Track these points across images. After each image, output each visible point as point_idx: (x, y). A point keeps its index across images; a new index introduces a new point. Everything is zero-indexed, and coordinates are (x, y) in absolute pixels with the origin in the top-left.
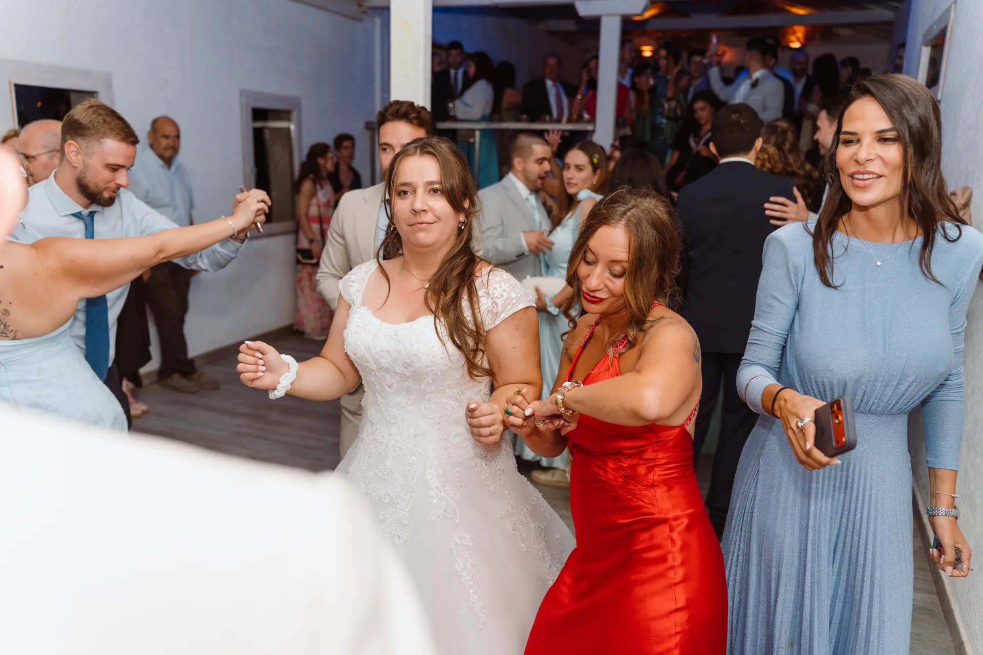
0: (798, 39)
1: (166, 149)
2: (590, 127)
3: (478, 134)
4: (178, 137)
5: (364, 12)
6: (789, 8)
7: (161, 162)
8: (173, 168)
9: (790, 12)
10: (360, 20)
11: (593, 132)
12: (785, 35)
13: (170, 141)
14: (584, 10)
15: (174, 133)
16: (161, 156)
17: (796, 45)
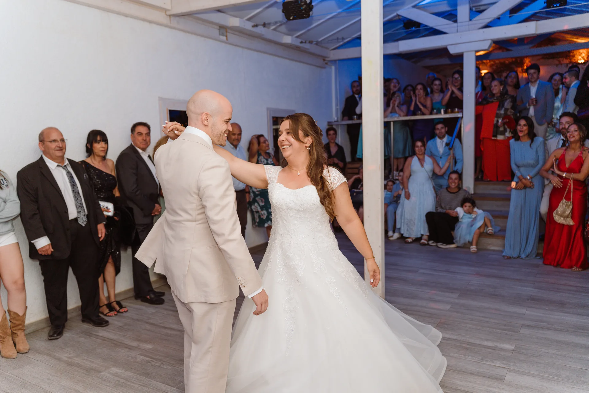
0: (583, 58)
1: (234, 140)
2: (459, 115)
3: (392, 123)
4: (240, 134)
5: (326, 64)
6: (575, 40)
7: (232, 146)
8: (238, 149)
9: (575, 42)
10: (324, 68)
11: (462, 117)
12: (574, 56)
13: (236, 136)
14: (453, 50)
15: (238, 132)
16: (232, 144)
17: (583, 61)
